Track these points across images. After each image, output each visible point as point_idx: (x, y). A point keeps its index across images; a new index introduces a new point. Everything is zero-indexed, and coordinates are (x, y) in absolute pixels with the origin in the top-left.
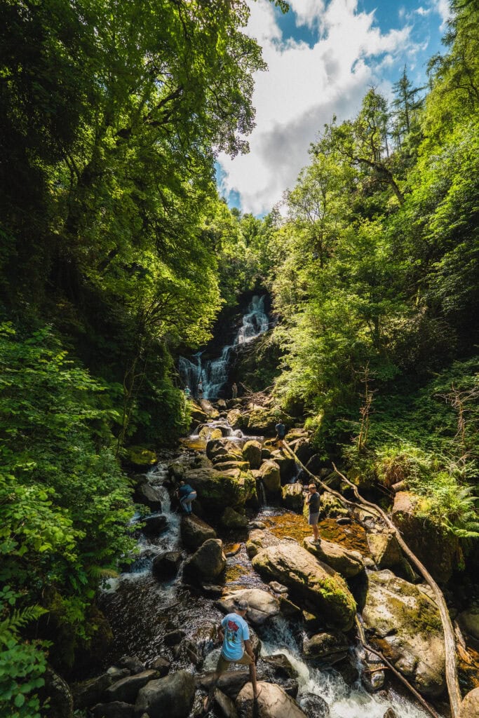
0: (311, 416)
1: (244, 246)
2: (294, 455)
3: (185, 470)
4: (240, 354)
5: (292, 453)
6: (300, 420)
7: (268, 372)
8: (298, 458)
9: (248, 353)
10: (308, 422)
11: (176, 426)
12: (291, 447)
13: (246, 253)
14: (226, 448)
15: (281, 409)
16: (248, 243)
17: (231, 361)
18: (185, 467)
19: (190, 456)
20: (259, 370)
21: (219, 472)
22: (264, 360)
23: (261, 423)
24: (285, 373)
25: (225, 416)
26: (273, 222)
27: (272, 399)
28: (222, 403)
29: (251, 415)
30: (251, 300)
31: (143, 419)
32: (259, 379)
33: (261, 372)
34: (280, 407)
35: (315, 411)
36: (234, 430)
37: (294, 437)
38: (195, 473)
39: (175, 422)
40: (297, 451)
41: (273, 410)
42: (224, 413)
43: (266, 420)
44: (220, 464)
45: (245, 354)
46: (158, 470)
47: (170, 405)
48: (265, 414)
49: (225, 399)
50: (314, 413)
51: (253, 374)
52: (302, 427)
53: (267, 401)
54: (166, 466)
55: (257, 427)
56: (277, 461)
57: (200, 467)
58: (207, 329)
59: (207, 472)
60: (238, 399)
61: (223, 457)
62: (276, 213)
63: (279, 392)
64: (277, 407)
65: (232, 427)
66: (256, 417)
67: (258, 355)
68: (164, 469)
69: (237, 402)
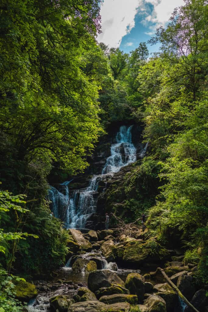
0: (190, 248)
1: (112, 79)
2: (177, 289)
3: (69, 303)
4: (109, 184)
5: (176, 287)
6: (177, 253)
7: (137, 202)
8: (182, 293)
9: (117, 183)
10: (188, 255)
11: (53, 256)
12: (172, 280)
13: (115, 85)
14: (109, 280)
15: (158, 241)
16: (116, 75)
17: (100, 190)
18: (69, 300)
19: (69, 288)
20: (129, 200)
21: (107, 306)
22: (134, 190)
23: (136, 256)
24: (159, 203)
25: (98, 248)
26: (140, 57)
27: (146, 231)
28: (93, 234)
29: (126, 247)
30: (118, 130)
31: (22, 247)
32: (129, 209)
33: (131, 202)
34: (156, 238)
35: (194, 243)
36: (108, 262)
37: (174, 270)
38: (82, 306)
39: (52, 252)
40: (180, 285)
41: (148, 242)
42: (96, 244)
43: (141, 252)
44: (105, 297)
45: (114, 183)
46: (38, 303)
47: (49, 234)
48: (140, 246)
49: (96, 230)
50: (193, 246)
51: (123, 205)
52: (181, 260)
53: (140, 232)
54: (47, 299)
55: (132, 259)
56: (161, 295)
57: (84, 300)
58: (83, 157)
59: (94, 305)
60: (110, 231)
61: (107, 289)
62: (143, 48)
63: (153, 223)
64: (152, 239)
65: (106, 259)
66: (131, 249)
67: (127, 185)
68: (46, 303)
69: (109, 234)
